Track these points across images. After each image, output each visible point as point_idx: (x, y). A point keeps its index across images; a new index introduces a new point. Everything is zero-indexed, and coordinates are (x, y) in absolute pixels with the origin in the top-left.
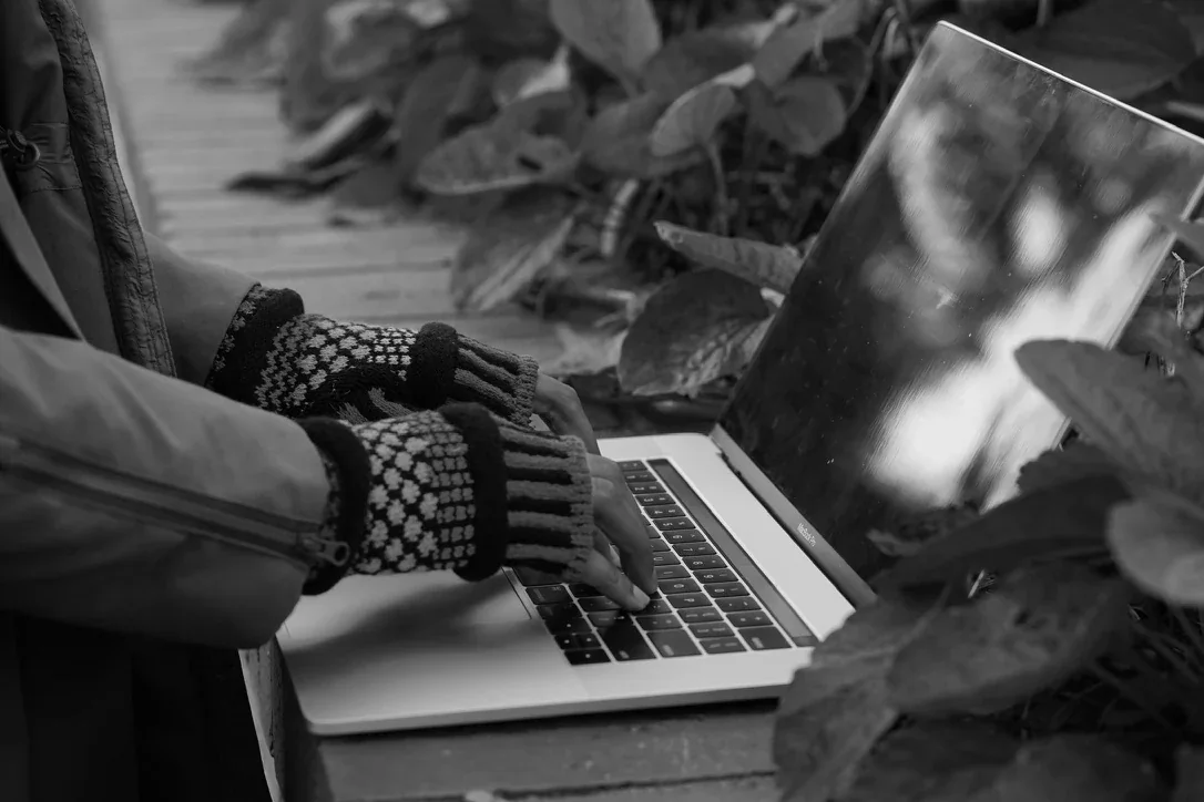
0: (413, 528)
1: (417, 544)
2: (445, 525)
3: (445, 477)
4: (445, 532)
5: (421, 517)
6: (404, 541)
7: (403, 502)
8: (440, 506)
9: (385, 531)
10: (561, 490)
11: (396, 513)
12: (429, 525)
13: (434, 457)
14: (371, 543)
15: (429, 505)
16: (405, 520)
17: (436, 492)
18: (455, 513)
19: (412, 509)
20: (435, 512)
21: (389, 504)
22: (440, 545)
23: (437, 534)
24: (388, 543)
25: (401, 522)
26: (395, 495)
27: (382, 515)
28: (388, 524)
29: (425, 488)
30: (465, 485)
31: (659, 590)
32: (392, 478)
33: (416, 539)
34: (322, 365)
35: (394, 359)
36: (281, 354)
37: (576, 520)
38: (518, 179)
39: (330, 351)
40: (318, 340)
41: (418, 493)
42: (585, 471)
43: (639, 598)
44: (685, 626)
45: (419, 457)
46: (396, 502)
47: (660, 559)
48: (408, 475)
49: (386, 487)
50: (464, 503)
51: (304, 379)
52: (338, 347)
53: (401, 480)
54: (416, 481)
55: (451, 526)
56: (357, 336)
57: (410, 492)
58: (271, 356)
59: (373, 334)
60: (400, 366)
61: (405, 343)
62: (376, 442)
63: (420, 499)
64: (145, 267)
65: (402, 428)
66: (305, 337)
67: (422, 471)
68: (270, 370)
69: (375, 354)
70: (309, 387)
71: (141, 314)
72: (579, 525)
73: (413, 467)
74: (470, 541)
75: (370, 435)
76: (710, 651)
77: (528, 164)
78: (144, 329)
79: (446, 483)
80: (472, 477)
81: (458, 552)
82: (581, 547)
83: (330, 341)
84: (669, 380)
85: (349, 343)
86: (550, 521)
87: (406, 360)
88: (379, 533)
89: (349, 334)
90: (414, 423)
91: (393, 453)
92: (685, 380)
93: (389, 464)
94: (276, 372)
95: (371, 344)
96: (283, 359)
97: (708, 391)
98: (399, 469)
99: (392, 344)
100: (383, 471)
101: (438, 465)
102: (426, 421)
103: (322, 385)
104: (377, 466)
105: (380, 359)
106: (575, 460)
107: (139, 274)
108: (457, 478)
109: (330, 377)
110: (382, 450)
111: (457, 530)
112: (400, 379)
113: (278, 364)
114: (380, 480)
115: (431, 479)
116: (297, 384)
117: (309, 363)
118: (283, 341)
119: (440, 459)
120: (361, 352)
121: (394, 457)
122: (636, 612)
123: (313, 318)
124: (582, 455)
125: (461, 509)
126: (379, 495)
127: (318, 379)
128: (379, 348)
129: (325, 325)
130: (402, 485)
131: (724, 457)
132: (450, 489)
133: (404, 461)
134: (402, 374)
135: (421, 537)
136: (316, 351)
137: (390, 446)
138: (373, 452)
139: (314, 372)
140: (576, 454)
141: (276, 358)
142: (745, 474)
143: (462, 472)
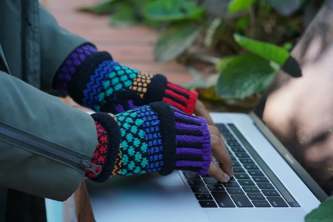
0: (138, 157)
1: (140, 163)
2: (151, 155)
3: (150, 135)
4: (151, 157)
5: (141, 152)
6: (135, 162)
7: (134, 147)
8: (149, 147)
9: (127, 158)
10: (198, 138)
11: (131, 151)
12: (144, 155)
13: (146, 127)
14: (122, 163)
15: (144, 147)
16: (135, 154)
17: (147, 142)
18: (155, 150)
19: (138, 149)
20: (147, 150)
21: (128, 148)
22: (150, 163)
23: (148, 158)
24: (129, 163)
25: (133, 155)
26: (130, 144)
27: (125, 152)
28: (128, 155)
29: (142, 141)
30: (158, 138)
32: (129, 137)
33: (140, 161)
34: (112, 86)
35: (140, 89)
36: (97, 77)
37: (204, 150)
39: (116, 80)
40: (112, 75)
41: (140, 143)
42: (208, 131)
44: (246, 194)
45: (140, 128)
46: (131, 147)
48: (136, 136)
49: (127, 141)
50: (158, 145)
51: (104, 91)
52: (120, 79)
53: (133, 138)
54: (139, 138)
55: (153, 155)
56: (128, 75)
57: (137, 142)
59: (134, 75)
60: (142, 92)
61: (146, 82)
62: (123, 122)
63: (141, 145)
65: (134, 115)
66: (108, 72)
67: (141, 133)
68: (91, 83)
69: (133, 85)
70: (105, 95)
72: (205, 152)
73: (138, 132)
74: (161, 160)
75: (121, 119)
79: (151, 137)
80: (161, 135)
81: (157, 165)
82: (207, 160)
83: (118, 76)
85: (124, 78)
86: (194, 151)
87: (145, 90)
88: (125, 159)
89: (125, 74)
90: (139, 112)
91: (130, 126)
93: (128, 131)
94: (94, 84)
95: (132, 80)
96: (97, 80)
98: (132, 133)
99: (141, 82)
100: (126, 135)
101: (147, 130)
103: (111, 95)
104: (123, 133)
105: (135, 88)
106: (203, 127)
108: (155, 136)
109: (114, 92)
110: (126, 125)
111: (156, 156)
112: (140, 98)
113: (95, 81)
114: (124, 138)
115: (145, 136)
116: (101, 92)
117: (107, 84)
118: (99, 72)
119: (148, 127)
120: (128, 83)
121: (130, 128)
124: (206, 125)
125: (157, 148)
126: (124, 145)
127: (110, 92)
128: (135, 83)
129: (117, 68)
130: (133, 140)
131: (255, 124)
132: (152, 140)
133: (134, 129)
134: (142, 95)
135: (142, 160)
136: (110, 80)
137: (129, 123)
138: (122, 127)
139: (108, 88)
141: (95, 79)
143: (157, 132)
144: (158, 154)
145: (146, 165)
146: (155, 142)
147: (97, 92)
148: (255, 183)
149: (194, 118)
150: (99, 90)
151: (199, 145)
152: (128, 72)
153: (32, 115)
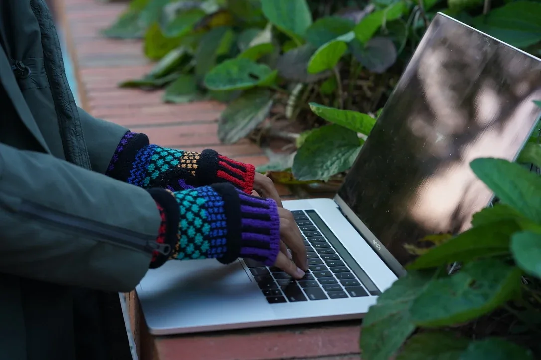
0: (199, 239)
1: (200, 246)
2: (213, 238)
3: (213, 216)
4: (213, 241)
5: (202, 234)
6: (195, 244)
7: (195, 227)
8: (212, 229)
9: (186, 240)
10: (266, 224)
11: (191, 231)
12: (206, 238)
13: (209, 207)
14: (180, 245)
15: (206, 228)
16: (195, 235)
17: (210, 223)
18: (218, 233)
19: (199, 230)
20: (209, 232)
21: (188, 228)
22: (211, 247)
23: (210, 242)
24: (187, 245)
25: (193, 236)
26: (191, 223)
27: (185, 232)
28: (188, 236)
30: (223, 220)
31: (309, 270)
32: (190, 216)
33: (200, 244)
34: (157, 168)
35: (189, 166)
36: (139, 163)
37: (272, 237)
38: (248, 83)
39: (161, 162)
40: (155, 157)
41: (201, 223)
42: (277, 215)
43: (300, 273)
44: (321, 286)
45: (202, 207)
46: (192, 227)
47: (310, 255)
48: (197, 215)
49: (187, 220)
50: (222, 228)
51: (150, 174)
52: (165, 160)
53: (194, 217)
54: (200, 217)
55: (216, 238)
56: (173, 155)
57: (198, 222)
58: (134, 164)
59: (180, 154)
60: (192, 169)
61: (195, 159)
62: (183, 199)
63: (202, 226)
64: (78, 123)
65: (195, 194)
66: (150, 155)
67: (203, 213)
68: (134, 170)
69: (181, 163)
70: (151, 178)
71: (76, 144)
72: (274, 239)
73: (199, 211)
74: (224, 245)
75: (180, 196)
76: (332, 298)
77: (253, 76)
78: (77, 150)
79: (214, 218)
80: (226, 216)
81: (219, 250)
82: (275, 249)
83: (161, 157)
84: (315, 174)
85: (170, 158)
86: (261, 237)
87: (195, 166)
88: (183, 241)
89: (169, 154)
90: (200, 191)
91: (190, 204)
92: (323, 174)
93: (188, 210)
94: (137, 171)
95: (179, 159)
96: (140, 165)
97: (334, 179)
98: (193, 212)
99: (189, 159)
100: (186, 213)
101: (210, 210)
102: (206, 191)
103: (157, 177)
104: (183, 210)
105: (184, 166)
106: (272, 210)
107: (75, 126)
108: (219, 217)
109: (161, 173)
110: (186, 203)
111: (219, 240)
112: (192, 175)
113: (138, 167)
114: (184, 217)
115: (207, 217)
116: (146, 176)
117: (151, 167)
118: (140, 157)
119: (211, 208)
120: (175, 162)
121: (191, 207)
122: (299, 280)
123: (154, 146)
124: (275, 208)
125: (220, 231)
126: (183, 224)
127: (156, 174)
128: (183, 161)
129: (159, 150)
130: (194, 219)
131: (340, 209)
132: (215, 221)
133: (195, 208)
134: (193, 172)
135: (202, 243)
136: (155, 162)
137: (189, 201)
138: (181, 204)
139: (154, 171)
140: (273, 207)
141: (137, 165)
142: (349, 217)
143: (221, 214)
144: (221, 237)
145: (207, 250)
146: (218, 224)
147: (142, 177)
148: (333, 274)
149: (261, 201)
150: (144, 175)
151: (266, 231)
152: (172, 152)
153: (92, 199)
